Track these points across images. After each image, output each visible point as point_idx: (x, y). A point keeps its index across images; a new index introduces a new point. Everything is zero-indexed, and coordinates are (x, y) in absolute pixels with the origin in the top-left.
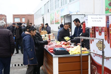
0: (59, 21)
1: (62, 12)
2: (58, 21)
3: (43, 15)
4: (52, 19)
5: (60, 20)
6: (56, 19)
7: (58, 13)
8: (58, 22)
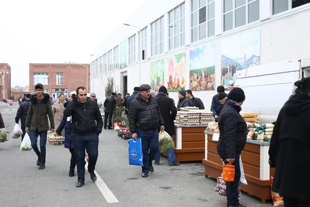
0: (183, 83)
1: (196, 59)
2: (180, 85)
3: (125, 66)
4: (158, 78)
5: (189, 82)
6: (170, 77)
7: (178, 62)
8: (178, 86)
